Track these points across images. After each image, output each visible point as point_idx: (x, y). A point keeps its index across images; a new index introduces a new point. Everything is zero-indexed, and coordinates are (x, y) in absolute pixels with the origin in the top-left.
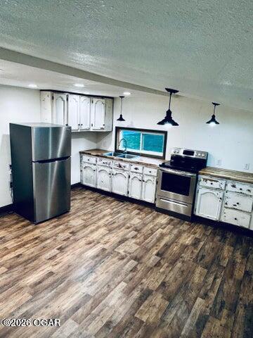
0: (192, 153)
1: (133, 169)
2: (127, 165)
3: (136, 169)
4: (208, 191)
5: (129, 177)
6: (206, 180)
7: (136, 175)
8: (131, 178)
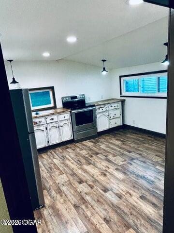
0: (76, 97)
1: (48, 120)
2: (43, 120)
3: (52, 119)
4: (101, 114)
5: (47, 129)
6: (99, 108)
7: (53, 125)
8: (48, 129)
